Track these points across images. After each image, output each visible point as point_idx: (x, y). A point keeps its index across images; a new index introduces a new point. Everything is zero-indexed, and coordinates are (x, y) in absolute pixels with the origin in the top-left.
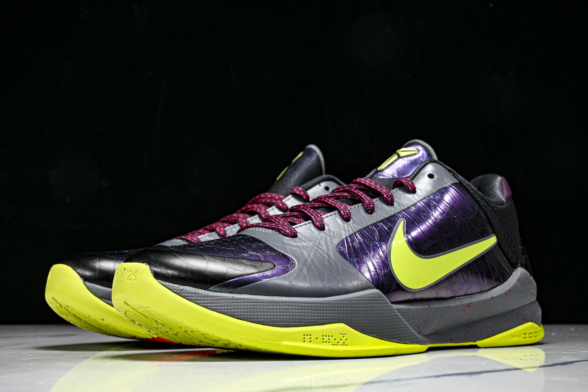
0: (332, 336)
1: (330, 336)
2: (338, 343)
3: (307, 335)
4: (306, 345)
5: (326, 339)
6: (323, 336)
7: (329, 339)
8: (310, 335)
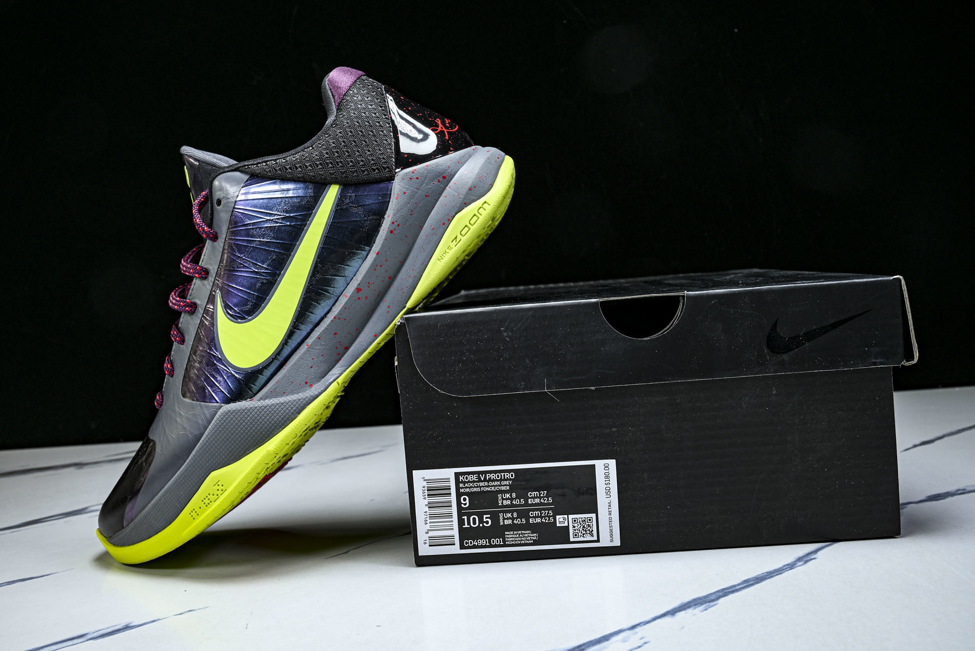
0: (209, 494)
1: (208, 496)
2: (217, 495)
3: (192, 512)
4: (199, 520)
5: (206, 501)
6: (203, 501)
7: (209, 499)
8: (194, 509)
